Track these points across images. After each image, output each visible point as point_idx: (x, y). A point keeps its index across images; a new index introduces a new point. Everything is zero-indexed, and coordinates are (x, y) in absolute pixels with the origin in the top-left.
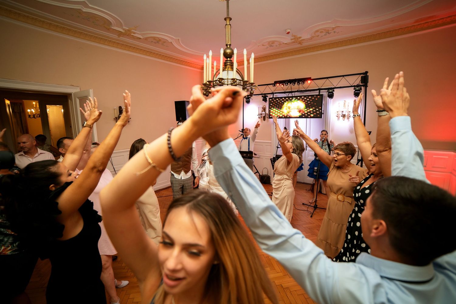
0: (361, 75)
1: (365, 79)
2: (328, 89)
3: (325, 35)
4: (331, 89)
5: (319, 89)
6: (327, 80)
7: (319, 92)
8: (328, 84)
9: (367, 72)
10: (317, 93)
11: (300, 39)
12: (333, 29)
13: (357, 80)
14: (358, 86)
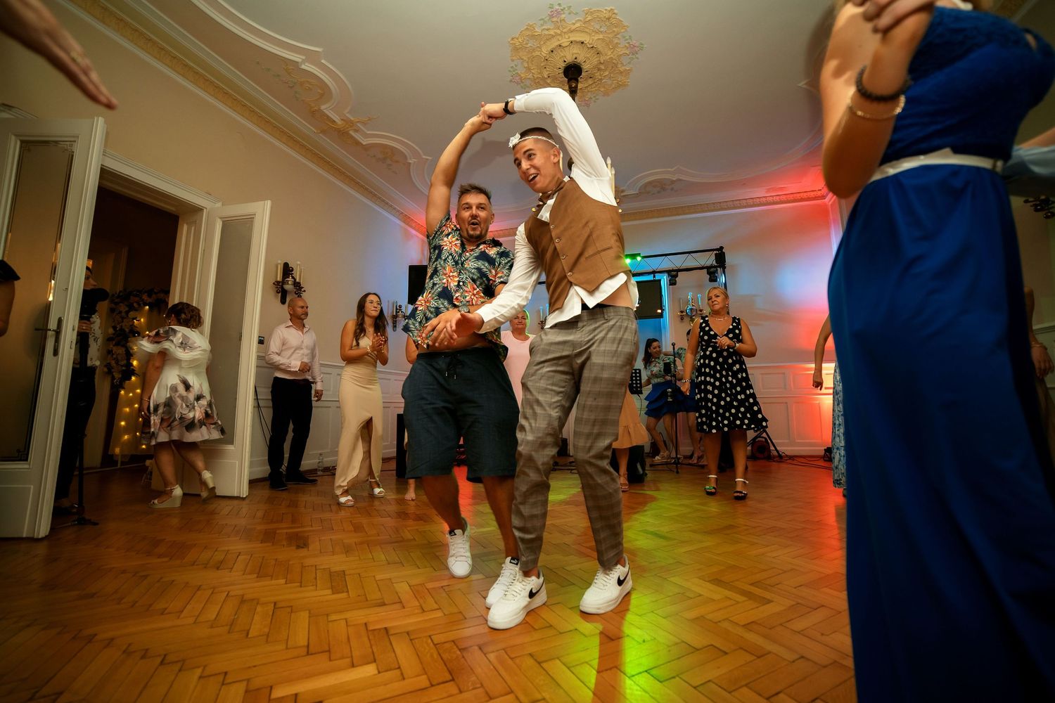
0: (715, 252)
1: (720, 257)
2: (669, 272)
3: (659, 192)
4: (673, 271)
5: (654, 272)
6: (666, 258)
7: (654, 277)
8: (666, 264)
9: (722, 248)
10: (650, 278)
11: (622, 194)
12: (673, 182)
13: (710, 260)
14: (711, 267)
